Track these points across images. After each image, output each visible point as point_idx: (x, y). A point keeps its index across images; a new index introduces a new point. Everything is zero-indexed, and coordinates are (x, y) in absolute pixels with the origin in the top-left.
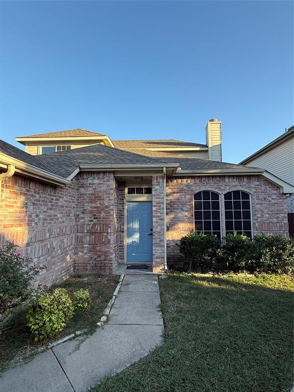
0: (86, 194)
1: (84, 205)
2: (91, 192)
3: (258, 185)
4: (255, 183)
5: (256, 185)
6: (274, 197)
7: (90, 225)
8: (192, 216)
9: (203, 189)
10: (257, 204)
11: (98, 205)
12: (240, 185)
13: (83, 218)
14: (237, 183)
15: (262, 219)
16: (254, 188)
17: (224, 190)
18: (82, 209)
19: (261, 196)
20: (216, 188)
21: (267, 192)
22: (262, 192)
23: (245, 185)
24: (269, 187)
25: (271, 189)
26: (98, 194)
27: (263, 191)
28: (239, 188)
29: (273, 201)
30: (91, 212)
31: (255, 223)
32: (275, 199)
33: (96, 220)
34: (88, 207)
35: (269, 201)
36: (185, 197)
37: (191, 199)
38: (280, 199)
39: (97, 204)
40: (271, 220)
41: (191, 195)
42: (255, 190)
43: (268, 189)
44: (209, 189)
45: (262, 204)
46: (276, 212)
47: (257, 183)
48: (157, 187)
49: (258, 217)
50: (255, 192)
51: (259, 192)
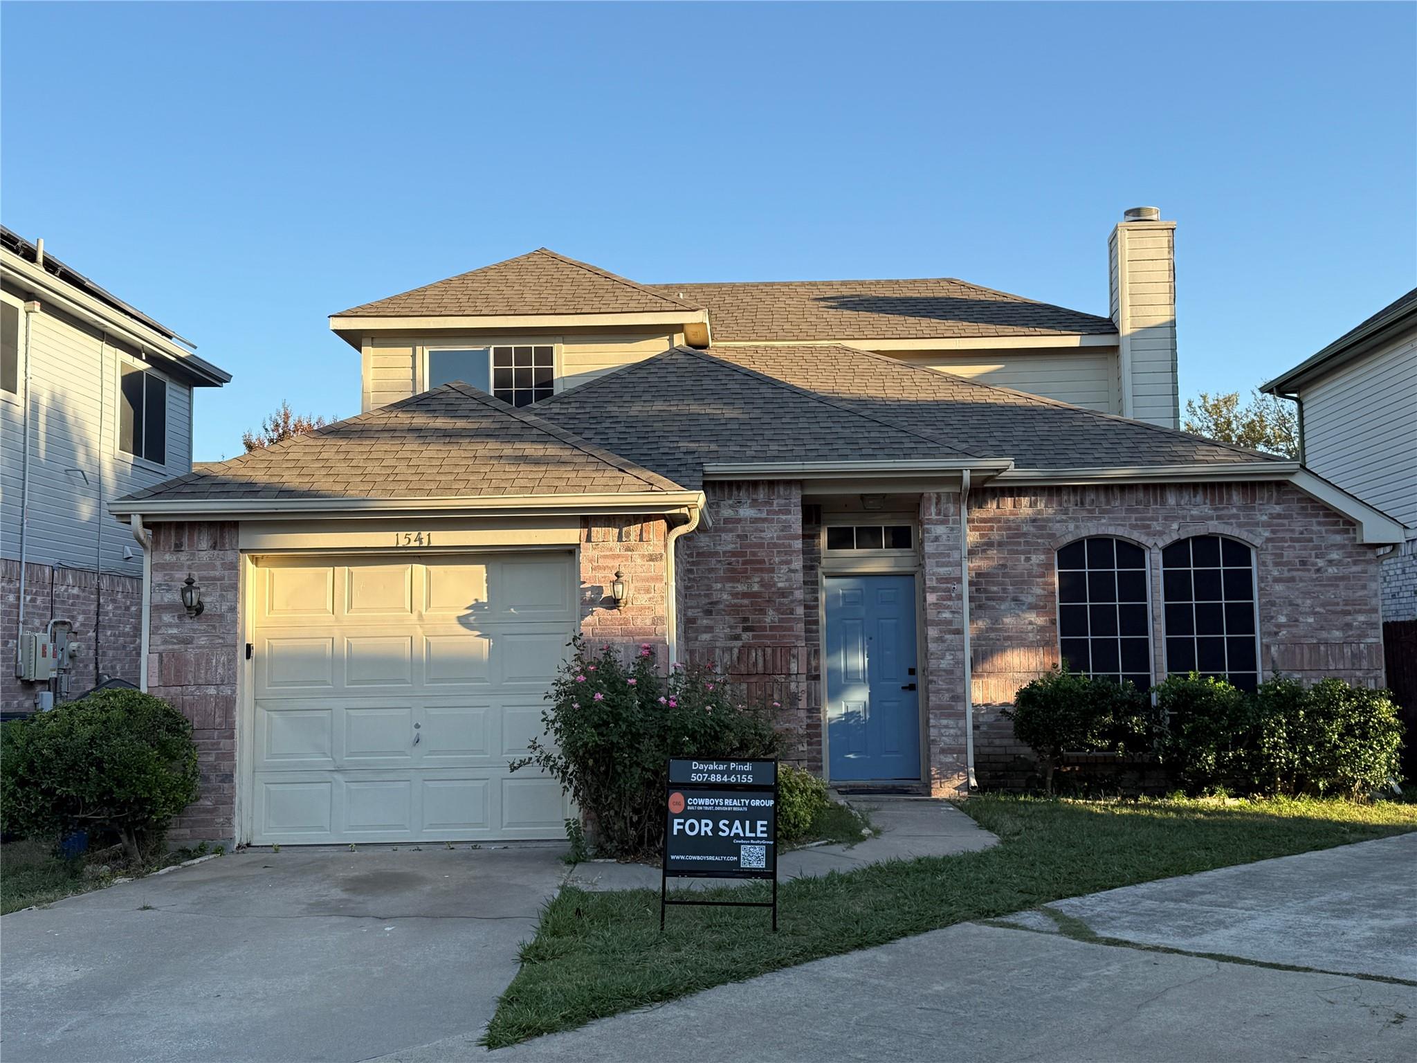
0: (717, 553)
1: (709, 588)
2: (730, 547)
3: (1279, 516)
4: (1268, 508)
5: (1272, 516)
6: (1335, 556)
7: (731, 649)
8: (1053, 622)
9: (1091, 529)
10: (1276, 580)
11: (756, 588)
12: (1219, 518)
13: (709, 629)
14: (1207, 509)
15: (1294, 630)
16: (1266, 525)
17: (1161, 533)
18: (705, 601)
19: (1288, 555)
20: (1133, 527)
21: (1311, 540)
22: (1292, 540)
23: (1234, 516)
24: (1319, 523)
25: (1323, 529)
26: (754, 554)
27: (1297, 535)
28: (1214, 527)
29: (1332, 571)
30: (734, 610)
31: (1268, 647)
32: (1338, 563)
33: (751, 634)
34: (724, 594)
35: (1318, 570)
36: (1028, 559)
37: (1049, 566)
38: (1355, 563)
39: (750, 585)
40: (1324, 635)
41: (1048, 551)
42: (1267, 534)
43: (1315, 528)
44: (1111, 531)
45: (1292, 580)
46: (1339, 608)
47: (1278, 509)
48: (940, 530)
49: (1280, 626)
50: (1268, 540)
51: (1283, 540)
